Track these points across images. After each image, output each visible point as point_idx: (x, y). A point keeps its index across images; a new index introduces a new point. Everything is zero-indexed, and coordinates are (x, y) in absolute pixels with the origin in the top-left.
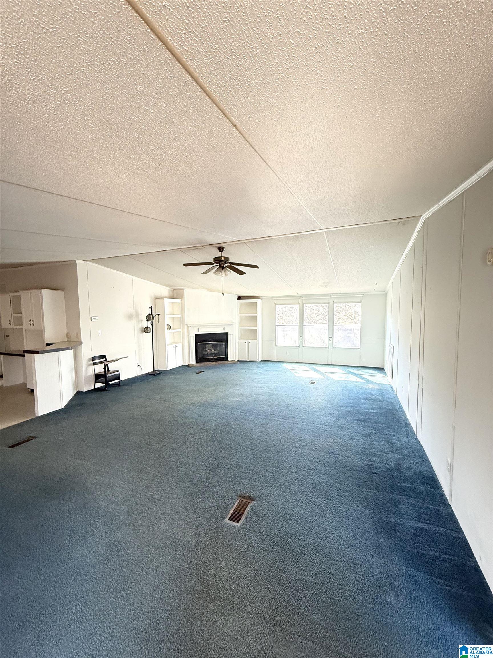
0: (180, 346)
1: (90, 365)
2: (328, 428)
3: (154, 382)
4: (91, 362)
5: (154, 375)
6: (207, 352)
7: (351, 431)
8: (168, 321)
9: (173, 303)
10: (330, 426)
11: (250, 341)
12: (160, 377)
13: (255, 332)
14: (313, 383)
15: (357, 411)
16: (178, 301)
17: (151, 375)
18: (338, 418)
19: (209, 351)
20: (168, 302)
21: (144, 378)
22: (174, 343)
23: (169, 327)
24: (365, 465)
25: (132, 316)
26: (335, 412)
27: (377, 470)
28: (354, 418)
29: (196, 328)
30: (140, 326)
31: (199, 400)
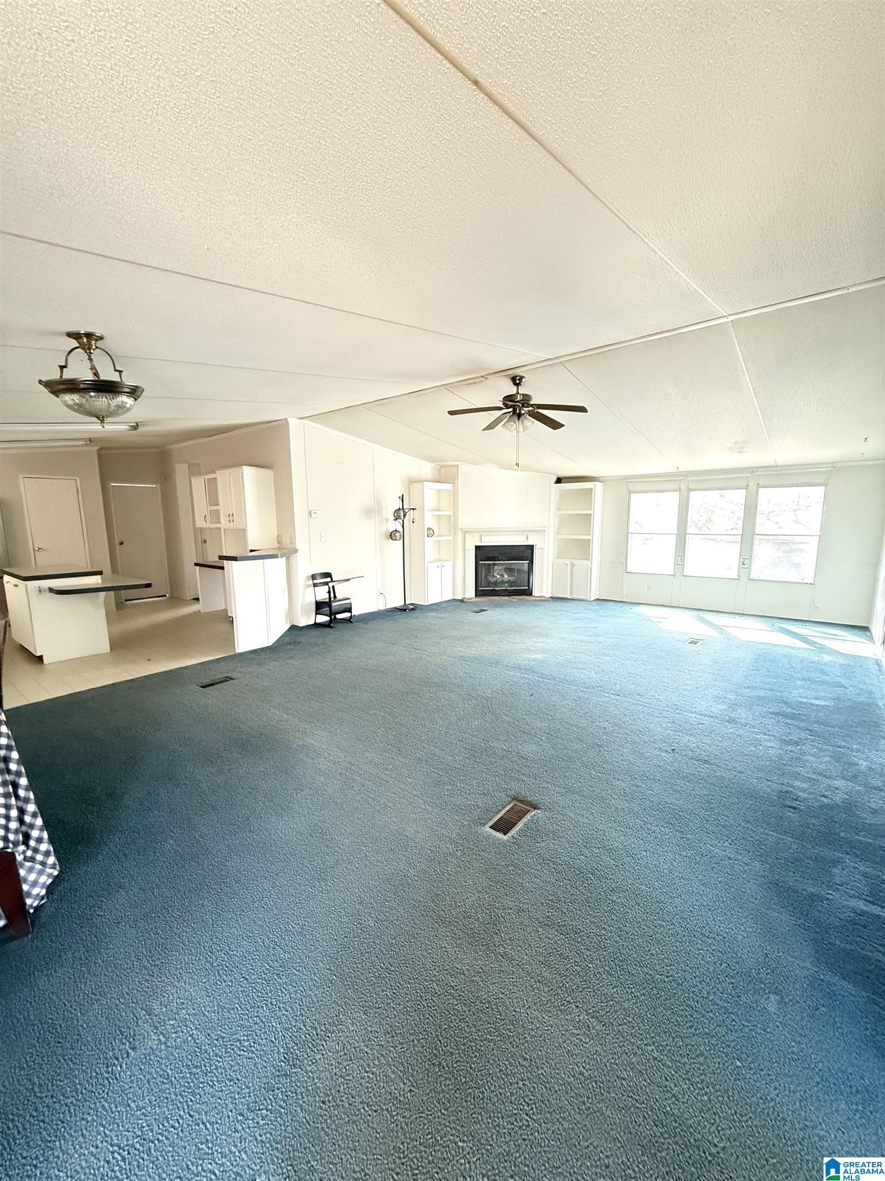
0: (449, 565)
1: (309, 586)
2: (707, 721)
3: (405, 621)
4: (311, 582)
5: (405, 610)
6: (494, 579)
7: (756, 730)
8: (430, 522)
9: (439, 491)
10: (712, 717)
11: (575, 562)
12: (413, 614)
13: (587, 544)
14: (694, 642)
15: (778, 698)
16: (449, 487)
17: (401, 609)
18: (734, 706)
19: (499, 577)
20: (431, 489)
21: (389, 614)
22: (439, 560)
23: (431, 533)
24: (772, 791)
25: (371, 512)
26: (729, 696)
27: (798, 803)
28: (770, 710)
29: (477, 536)
30: (384, 529)
31: (472, 652)
